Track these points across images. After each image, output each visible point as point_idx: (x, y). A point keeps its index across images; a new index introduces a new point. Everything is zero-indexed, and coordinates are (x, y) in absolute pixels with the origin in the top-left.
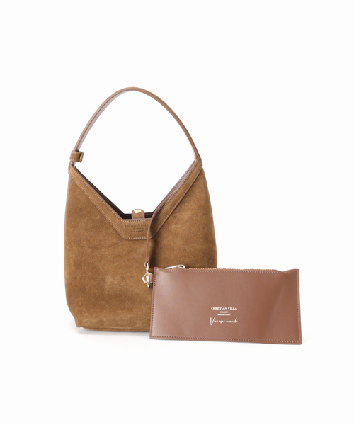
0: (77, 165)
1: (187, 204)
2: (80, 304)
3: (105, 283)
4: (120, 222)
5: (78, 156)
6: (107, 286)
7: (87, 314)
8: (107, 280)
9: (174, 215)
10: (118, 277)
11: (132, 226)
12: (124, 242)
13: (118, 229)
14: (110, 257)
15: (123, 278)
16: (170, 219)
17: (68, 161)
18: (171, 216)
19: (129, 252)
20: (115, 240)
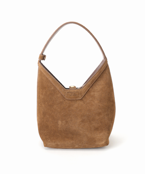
0: (42, 61)
1: (99, 82)
2: (46, 134)
3: (58, 124)
4: (64, 90)
5: (43, 57)
6: (59, 126)
7: (50, 140)
8: (59, 123)
9: (93, 87)
10: (64, 122)
11: (71, 92)
12: (66, 101)
13: (63, 94)
14: (59, 110)
15: (67, 122)
16: (91, 89)
17: (38, 60)
18: (91, 88)
19: (69, 106)
20: (61, 100)
